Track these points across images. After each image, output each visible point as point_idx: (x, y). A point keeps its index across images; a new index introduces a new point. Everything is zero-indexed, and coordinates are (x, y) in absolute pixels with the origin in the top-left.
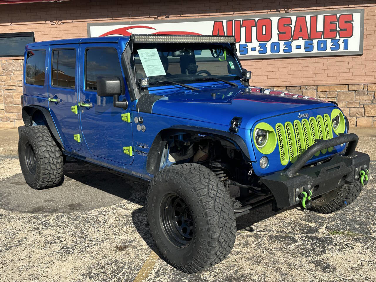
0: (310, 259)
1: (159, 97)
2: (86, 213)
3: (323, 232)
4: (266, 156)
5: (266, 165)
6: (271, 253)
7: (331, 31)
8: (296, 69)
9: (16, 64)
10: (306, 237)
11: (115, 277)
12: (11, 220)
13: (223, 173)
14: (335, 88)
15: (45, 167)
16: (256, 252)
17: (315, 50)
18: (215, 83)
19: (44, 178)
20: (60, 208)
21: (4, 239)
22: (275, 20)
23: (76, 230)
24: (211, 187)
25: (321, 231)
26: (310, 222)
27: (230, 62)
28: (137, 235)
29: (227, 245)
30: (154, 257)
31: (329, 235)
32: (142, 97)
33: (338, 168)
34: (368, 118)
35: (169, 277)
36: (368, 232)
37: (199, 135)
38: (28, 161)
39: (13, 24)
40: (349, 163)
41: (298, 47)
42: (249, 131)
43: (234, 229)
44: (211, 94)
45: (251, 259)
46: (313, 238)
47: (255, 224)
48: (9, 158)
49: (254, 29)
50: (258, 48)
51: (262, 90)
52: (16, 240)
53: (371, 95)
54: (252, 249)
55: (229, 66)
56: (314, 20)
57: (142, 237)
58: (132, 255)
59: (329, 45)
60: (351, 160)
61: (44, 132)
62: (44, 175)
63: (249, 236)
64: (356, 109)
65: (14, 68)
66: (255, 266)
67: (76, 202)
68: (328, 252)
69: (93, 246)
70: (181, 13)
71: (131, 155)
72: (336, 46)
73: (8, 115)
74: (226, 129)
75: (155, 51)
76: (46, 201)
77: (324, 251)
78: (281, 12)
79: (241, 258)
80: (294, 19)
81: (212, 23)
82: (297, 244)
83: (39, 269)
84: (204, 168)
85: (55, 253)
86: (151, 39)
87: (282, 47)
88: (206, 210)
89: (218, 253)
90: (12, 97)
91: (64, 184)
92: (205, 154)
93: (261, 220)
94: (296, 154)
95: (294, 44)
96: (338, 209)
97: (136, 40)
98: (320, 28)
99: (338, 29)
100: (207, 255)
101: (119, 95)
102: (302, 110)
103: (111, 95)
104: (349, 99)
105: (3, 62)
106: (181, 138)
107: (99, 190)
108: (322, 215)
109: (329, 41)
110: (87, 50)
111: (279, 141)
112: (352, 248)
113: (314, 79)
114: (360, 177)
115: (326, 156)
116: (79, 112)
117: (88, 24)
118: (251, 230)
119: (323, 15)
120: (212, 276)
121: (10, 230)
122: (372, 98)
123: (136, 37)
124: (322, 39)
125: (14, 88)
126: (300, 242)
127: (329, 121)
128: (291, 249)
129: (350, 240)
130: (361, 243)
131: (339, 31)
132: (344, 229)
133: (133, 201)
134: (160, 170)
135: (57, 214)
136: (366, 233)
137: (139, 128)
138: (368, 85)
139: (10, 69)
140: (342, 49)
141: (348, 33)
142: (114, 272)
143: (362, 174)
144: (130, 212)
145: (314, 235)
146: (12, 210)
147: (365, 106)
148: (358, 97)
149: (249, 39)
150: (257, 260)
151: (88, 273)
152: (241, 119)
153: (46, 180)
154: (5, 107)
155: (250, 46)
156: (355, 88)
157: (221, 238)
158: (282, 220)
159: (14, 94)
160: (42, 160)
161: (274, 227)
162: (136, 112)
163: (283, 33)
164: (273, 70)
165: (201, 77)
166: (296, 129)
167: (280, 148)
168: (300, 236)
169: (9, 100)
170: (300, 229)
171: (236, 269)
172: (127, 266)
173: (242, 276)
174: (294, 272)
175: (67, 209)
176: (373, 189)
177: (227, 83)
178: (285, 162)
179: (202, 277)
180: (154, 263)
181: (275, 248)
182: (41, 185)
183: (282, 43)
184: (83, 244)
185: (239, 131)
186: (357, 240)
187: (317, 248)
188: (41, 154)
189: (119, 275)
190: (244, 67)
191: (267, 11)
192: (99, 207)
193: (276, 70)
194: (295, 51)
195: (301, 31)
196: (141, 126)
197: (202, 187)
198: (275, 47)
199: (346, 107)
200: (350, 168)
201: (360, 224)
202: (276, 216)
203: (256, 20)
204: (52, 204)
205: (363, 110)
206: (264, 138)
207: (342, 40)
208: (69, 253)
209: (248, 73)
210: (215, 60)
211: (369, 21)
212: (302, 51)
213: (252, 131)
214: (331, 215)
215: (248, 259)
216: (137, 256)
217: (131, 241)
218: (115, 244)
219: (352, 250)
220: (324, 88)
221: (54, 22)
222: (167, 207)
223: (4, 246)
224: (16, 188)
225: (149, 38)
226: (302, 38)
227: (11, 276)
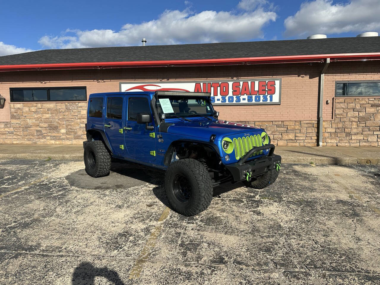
0: (251, 210)
1: (171, 124)
2: (126, 190)
3: (257, 197)
4: (228, 155)
5: (228, 159)
6: (230, 207)
7: (262, 90)
8: (242, 112)
9: (75, 105)
10: (249, 200)
11: (148, 219)
12: (84, 193)
13: (206, 165)
14: (265, 123)
15: (101, 164)
16: (223, 207)
17: (254, 101)
18: (200, 117)
19: (100, 171)
20: (111, 187)
21: (82, 202)
22: (231, 84)
23: (122, 198)
24: (200, 170)
25: (256, 197)
26: (251, 193)
27: (207, 107)
28: (157, 200)
29: (208, 200)
30: (168, 210)
31: (261, 199)
32: (162, 124)
33: (264, 162)
34: (284, 141)
35: (177, 218)
36: (281, 198)
37: (194, 143)
38: (90, 161)
39: (73, 81)
40: (270, 160)
41: (244, 99)
42: (220, 141)
43: (212, 192)
44: (199, 123)
45: (220, 210)
46: (252, 200)
47: (221, 194)
48: (73, 161)
49: (219, 88)
50: (221, 99)
51: (225, 122)
52: (90, 202)
53: (285, 127)
54: (220, 206)
55: (207, 109)
56: (253, 84)
57: (160, 200)
58: (156, 209)
59: (262, 98)
60: (271, 158)
61: (101, 144)
62: (100, 169)
63: (219, 200)
64: (277, 135)
65: (73, 108)
66: (222, 213)
67: (119, 184)
68: (260, 207)
69: (134, 205)
70: (176, 78)
71: (155, 155)
72: (265, 99)
73: (68, 136)
74: (208, 141)
75: (168, 100)
76: (102, 183)
77: (258, 206)
78: (234, 79)
79: (215, 210)
80: (241, 83)
81: (194, 84)
82: (244, 203)
83: (106, 215)
84: (196, 161)
85: (113, 208)
86: (166, 93)
87: (235, 99)
88: (198, 182)
89: (204, 204)
90: (71, 126)
91: (110, 175)
92: (195, 155)
93: (225, 192)
94: (243, 154)
95: (242, 97)
96: (265, 186)
97: (159, 94)
98: (256, 89)
99: (267, 90)
100: (198, 205)
101: (149, 123)
102: (247, 132)
103: (145, 123)
104: (273, 130)
105: (66, 104)
106: (183, 146)
107: (132, 178)
108: (257, 190)
109: (261, 96)
110: (129, 99)
111: (235, 147)
112: (273, 205)
113: (253, 118)
114: (276, 167)
115: (259, 156)
116: (123, 132)
117: (120, 82)
118: (220, 197)
119: (258, 81)
120: (200, 218)
121: (84, 198)
122: (286, 129)
123: (159, 92)
124: (258, 95)
125: (73, 120)
126: (245, 202)
127: (260, 139)
128: (241, 205)
129: (271, 201)
130: (278, 203)
131: (267, 91)
132: (268, 196)
133: (152, 183)
134: (171, 163)
135: (110, 190)
136: (280, 198)
137: (160, 140)
138: (284, 122)
139: (70, 109)
140: (269, 101)
141: (272, 92)
142: (148, 216)
143: (277, 165)
144: (151, 189)
145: (253, 199)
146: (83, 188)
147: (282, 134)
148: (278, 129)
149: (216, 94)
150: (223, 211)
151: (133, 217)
152: (215, 135)
153: (101, 172)
154: (67, 131)
155: (216, 98)
156: (276, 123)
157: (205, 196)
158: (236, 192)
159: (73, 123)
160: (100, 160)
161: (232, 196)
162: (158, 132)
163: (236, 91)
164: (229, 112)
165: (192, 114)
166: (243, 142)
167: (235, 151)
168: (245, 200)
169: (69, 127)
170: (246, 196)
171: (212, 214)
172: (154, 214)
173: (216, 217)
174: (243, 216)
175: (115, 187)
176: (285, 177)
177: (206, 118)
178: (238, 158)
179: (195, 218)
180: (168, 212)
181: (232, 205)
182: (98, 174)
183: (235, 97)
184: (128, 204)
185: (215, 142)
186: (275, 201)
187: (254, 205)
188: (99, 157)
189: (151, 218)
190: (215, 110)
191: (226, 78)
192: (134, 186)
193: (231, 112)
194: (242, 102)
195: (245, 90)
196: (161, 139)
197: (196, 170)
198: (231, 99)
199: (271, 134)
200: (271, 163)
201: (277, 194)
202: (233, 190)
203: (220, 83)
204: (105, 185)
205: (281, 136)
206: (227, 145)
207: (269, 96)
208: (121, 208)
209: (218, 113)
210: (199, 105)
211: (284, 85)
212: (246, 101)
213: (221, 142)
214: (262, 190)
215: (218, 210)
216: (159, 209)
217: (154, 202)
218: (146, 204)
219: (273, 206)
220: (259, 123)
221: (99, 81)
222: (176, 182)
223: (83, 205)
224: (83, 177)
225: (165, 93)
226: (246, 94)
227: (91, 219)
